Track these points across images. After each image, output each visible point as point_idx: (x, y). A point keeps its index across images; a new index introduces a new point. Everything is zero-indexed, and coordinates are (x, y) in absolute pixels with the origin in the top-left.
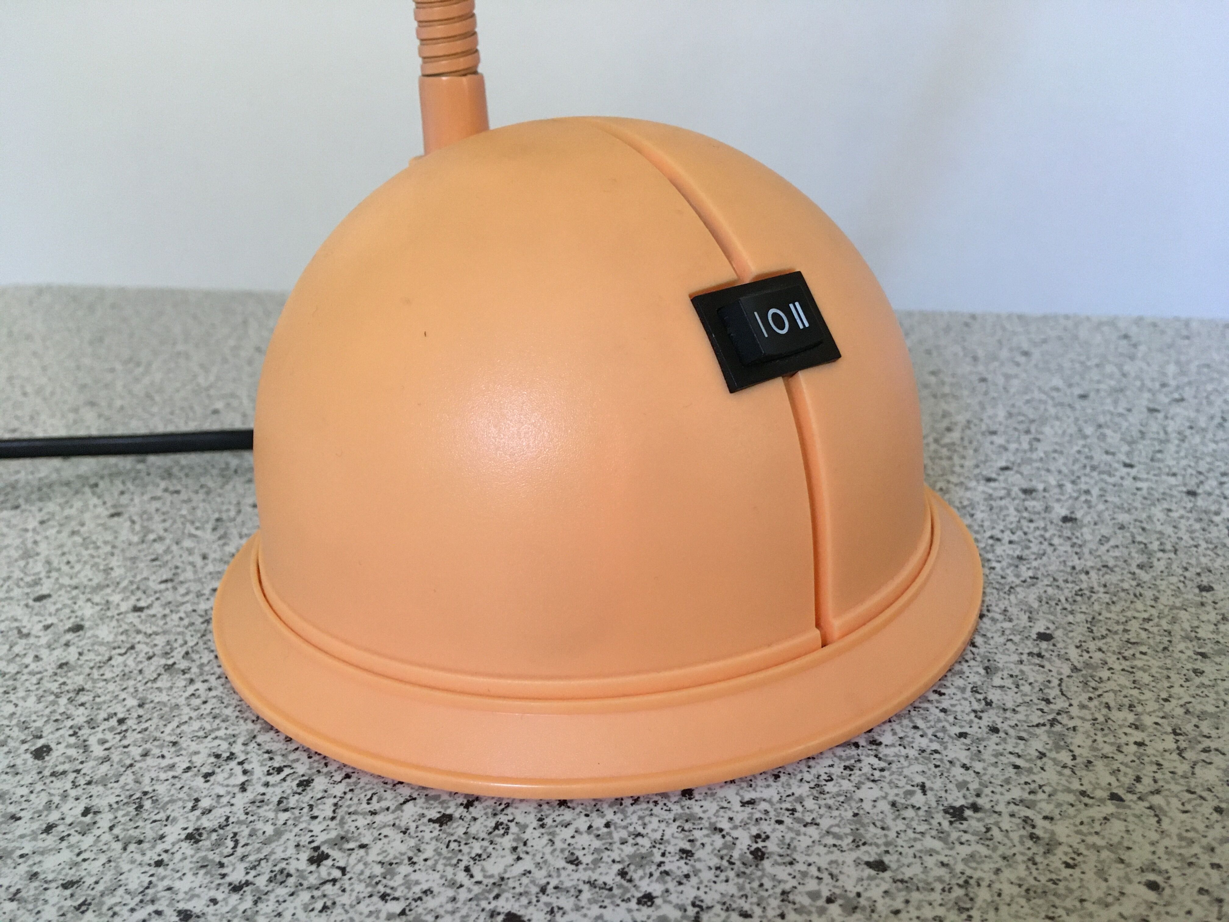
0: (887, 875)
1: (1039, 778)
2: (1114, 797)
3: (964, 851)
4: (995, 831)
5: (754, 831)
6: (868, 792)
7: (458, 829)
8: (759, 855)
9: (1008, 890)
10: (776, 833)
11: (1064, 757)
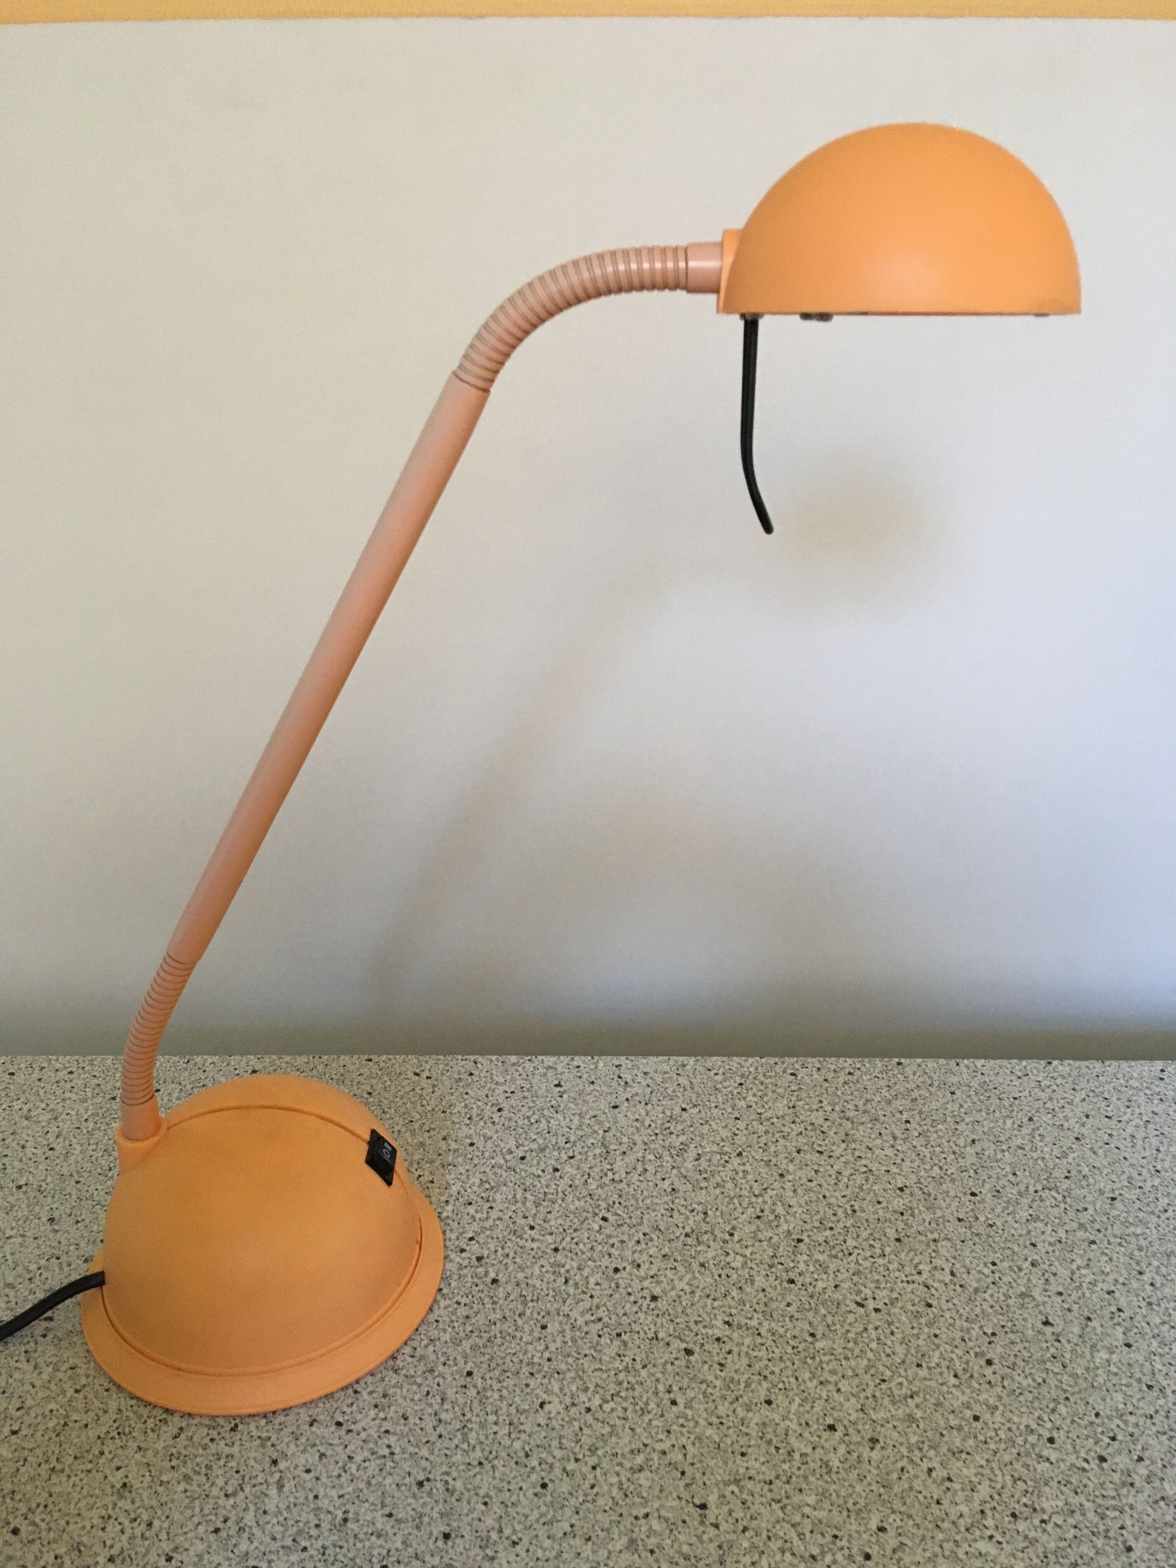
0: (393, 1519)
1: (454, 1460)
2: (480, 1464)
3: (421, 1501)
4: (434, 1490)
5: (343, 1509)
6: (388, 1481)
7: (223, 1534)
8: (345, 1520)
9: (435, 1515)
10: (352, 1508)
11: (465, 1446)
